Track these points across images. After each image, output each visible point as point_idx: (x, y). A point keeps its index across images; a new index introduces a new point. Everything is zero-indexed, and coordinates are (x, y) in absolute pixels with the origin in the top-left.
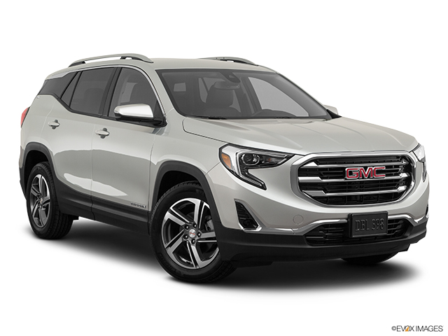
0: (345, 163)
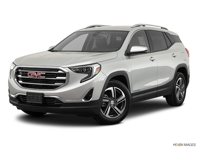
0: (28, 70)
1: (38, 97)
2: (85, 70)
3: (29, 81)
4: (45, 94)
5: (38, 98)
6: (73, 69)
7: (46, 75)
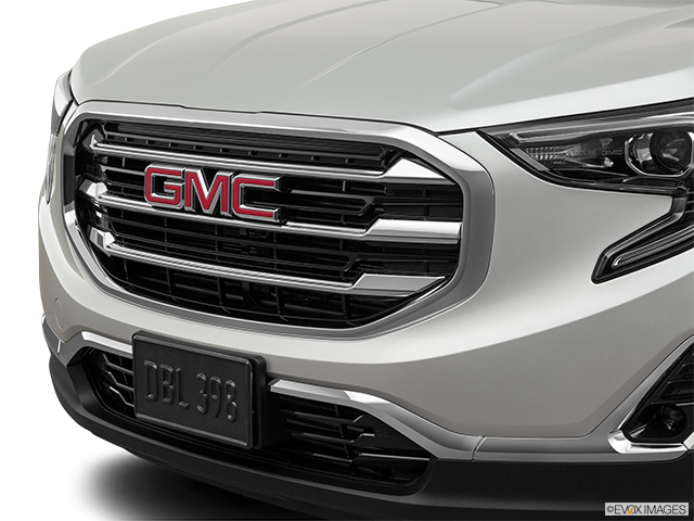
1: (223, 389)
2: (645, 155)
3: (159, 236)
4: (273, 369)
5: (222, 397)
6: (524, 147)
7: (289, 197)
